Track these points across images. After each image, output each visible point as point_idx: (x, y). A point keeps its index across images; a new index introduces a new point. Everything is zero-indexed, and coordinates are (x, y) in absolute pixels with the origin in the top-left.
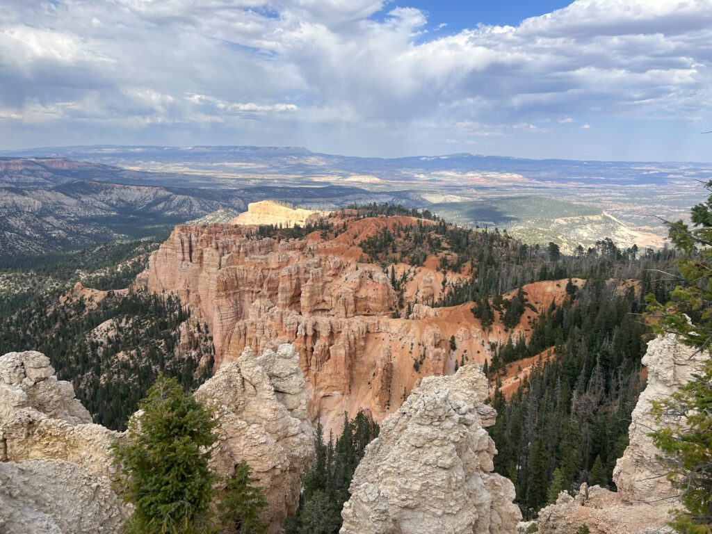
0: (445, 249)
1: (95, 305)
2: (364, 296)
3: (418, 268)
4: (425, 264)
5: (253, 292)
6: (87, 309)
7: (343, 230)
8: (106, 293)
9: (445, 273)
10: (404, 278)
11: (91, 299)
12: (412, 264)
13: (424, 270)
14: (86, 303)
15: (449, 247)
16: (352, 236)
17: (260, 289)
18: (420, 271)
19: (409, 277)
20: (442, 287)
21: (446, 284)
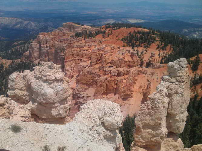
0: (158, 41)
1: (7, 66)
2: (127, 60)
3: (148, 49)
4: (150, 47)
5: (79, 60)
6: (4, 67)
7: (111, 34)
8: (11, 61)
9: (159, 51)
10: (142, 53)
11: (5, 64)
12: (145, 47)
13: (150, 49)
14: (4, 65)
15: (159, 40)
16: (116, 36)
17: (82, 58)
18: (149, 50)
19: (144, 52)
20: (159, 56)
21: (160, 55)
